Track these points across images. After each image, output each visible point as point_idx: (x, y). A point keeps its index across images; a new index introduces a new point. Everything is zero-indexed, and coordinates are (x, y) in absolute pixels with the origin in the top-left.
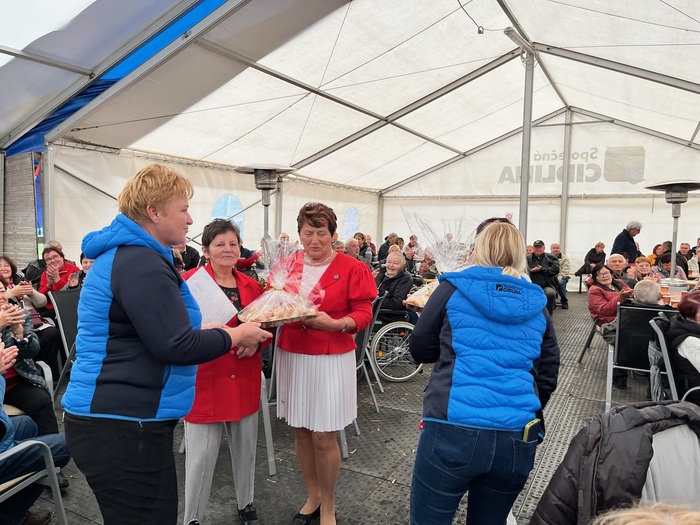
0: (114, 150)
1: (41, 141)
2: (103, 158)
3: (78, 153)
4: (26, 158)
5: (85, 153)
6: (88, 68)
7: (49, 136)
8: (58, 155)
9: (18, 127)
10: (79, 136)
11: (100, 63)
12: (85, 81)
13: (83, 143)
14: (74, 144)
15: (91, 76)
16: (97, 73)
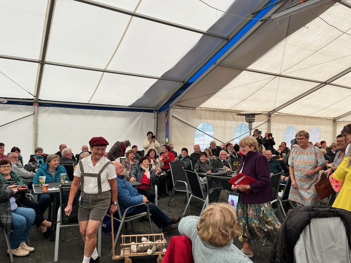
0: (194, 108)
1: (168, 107)
2: (190, 112)
3: (181, 110)
4: (163, 113)
5: (183, 110)
6: (182, 79)
7: (171, 105)
8: (174, 112)
9: (161, 102)
10: (181, 104)
11: (186, 78)
12: (182, 84)
13: (183, 106)
14: (179, 107)
15: (184, 82)
16: (186, 81)
